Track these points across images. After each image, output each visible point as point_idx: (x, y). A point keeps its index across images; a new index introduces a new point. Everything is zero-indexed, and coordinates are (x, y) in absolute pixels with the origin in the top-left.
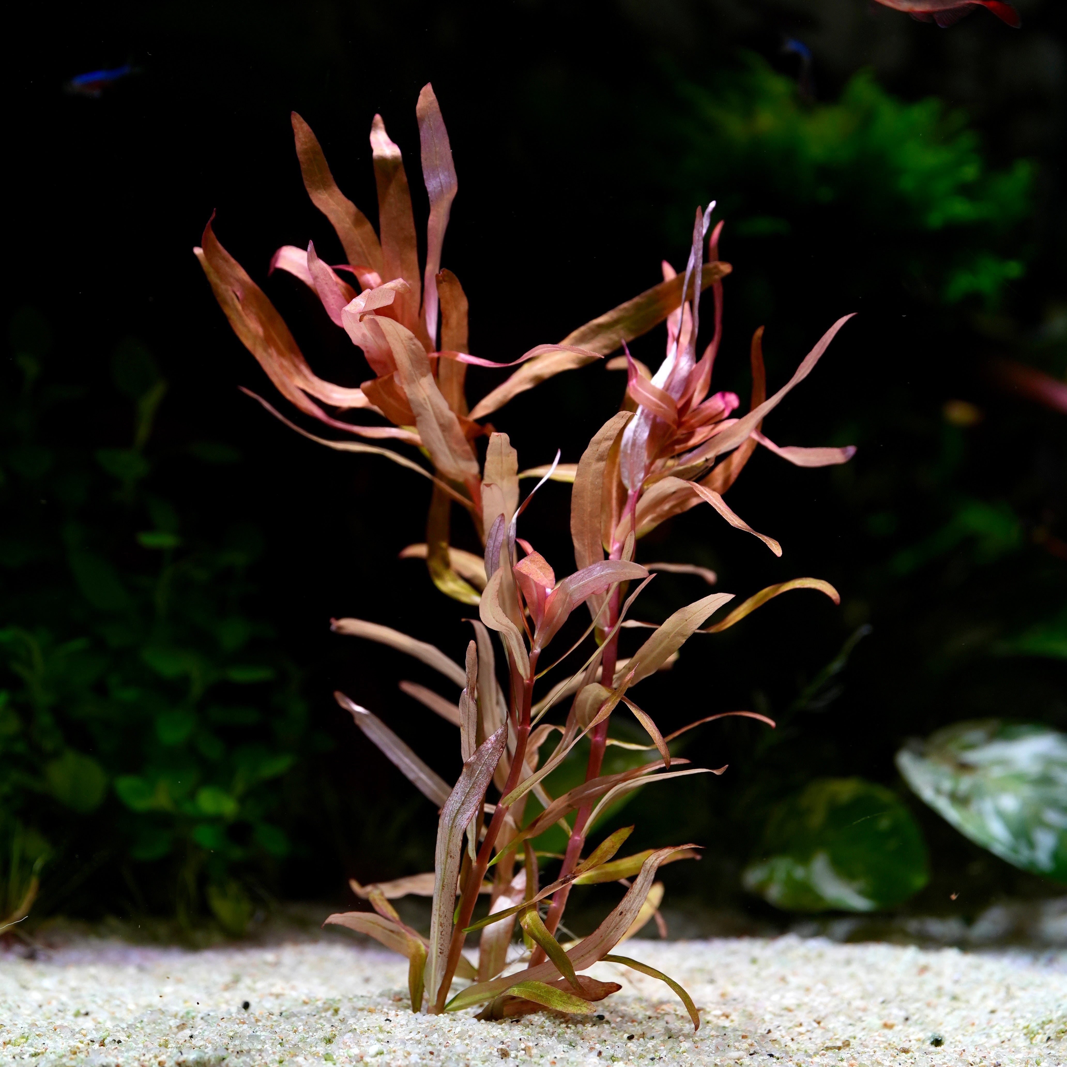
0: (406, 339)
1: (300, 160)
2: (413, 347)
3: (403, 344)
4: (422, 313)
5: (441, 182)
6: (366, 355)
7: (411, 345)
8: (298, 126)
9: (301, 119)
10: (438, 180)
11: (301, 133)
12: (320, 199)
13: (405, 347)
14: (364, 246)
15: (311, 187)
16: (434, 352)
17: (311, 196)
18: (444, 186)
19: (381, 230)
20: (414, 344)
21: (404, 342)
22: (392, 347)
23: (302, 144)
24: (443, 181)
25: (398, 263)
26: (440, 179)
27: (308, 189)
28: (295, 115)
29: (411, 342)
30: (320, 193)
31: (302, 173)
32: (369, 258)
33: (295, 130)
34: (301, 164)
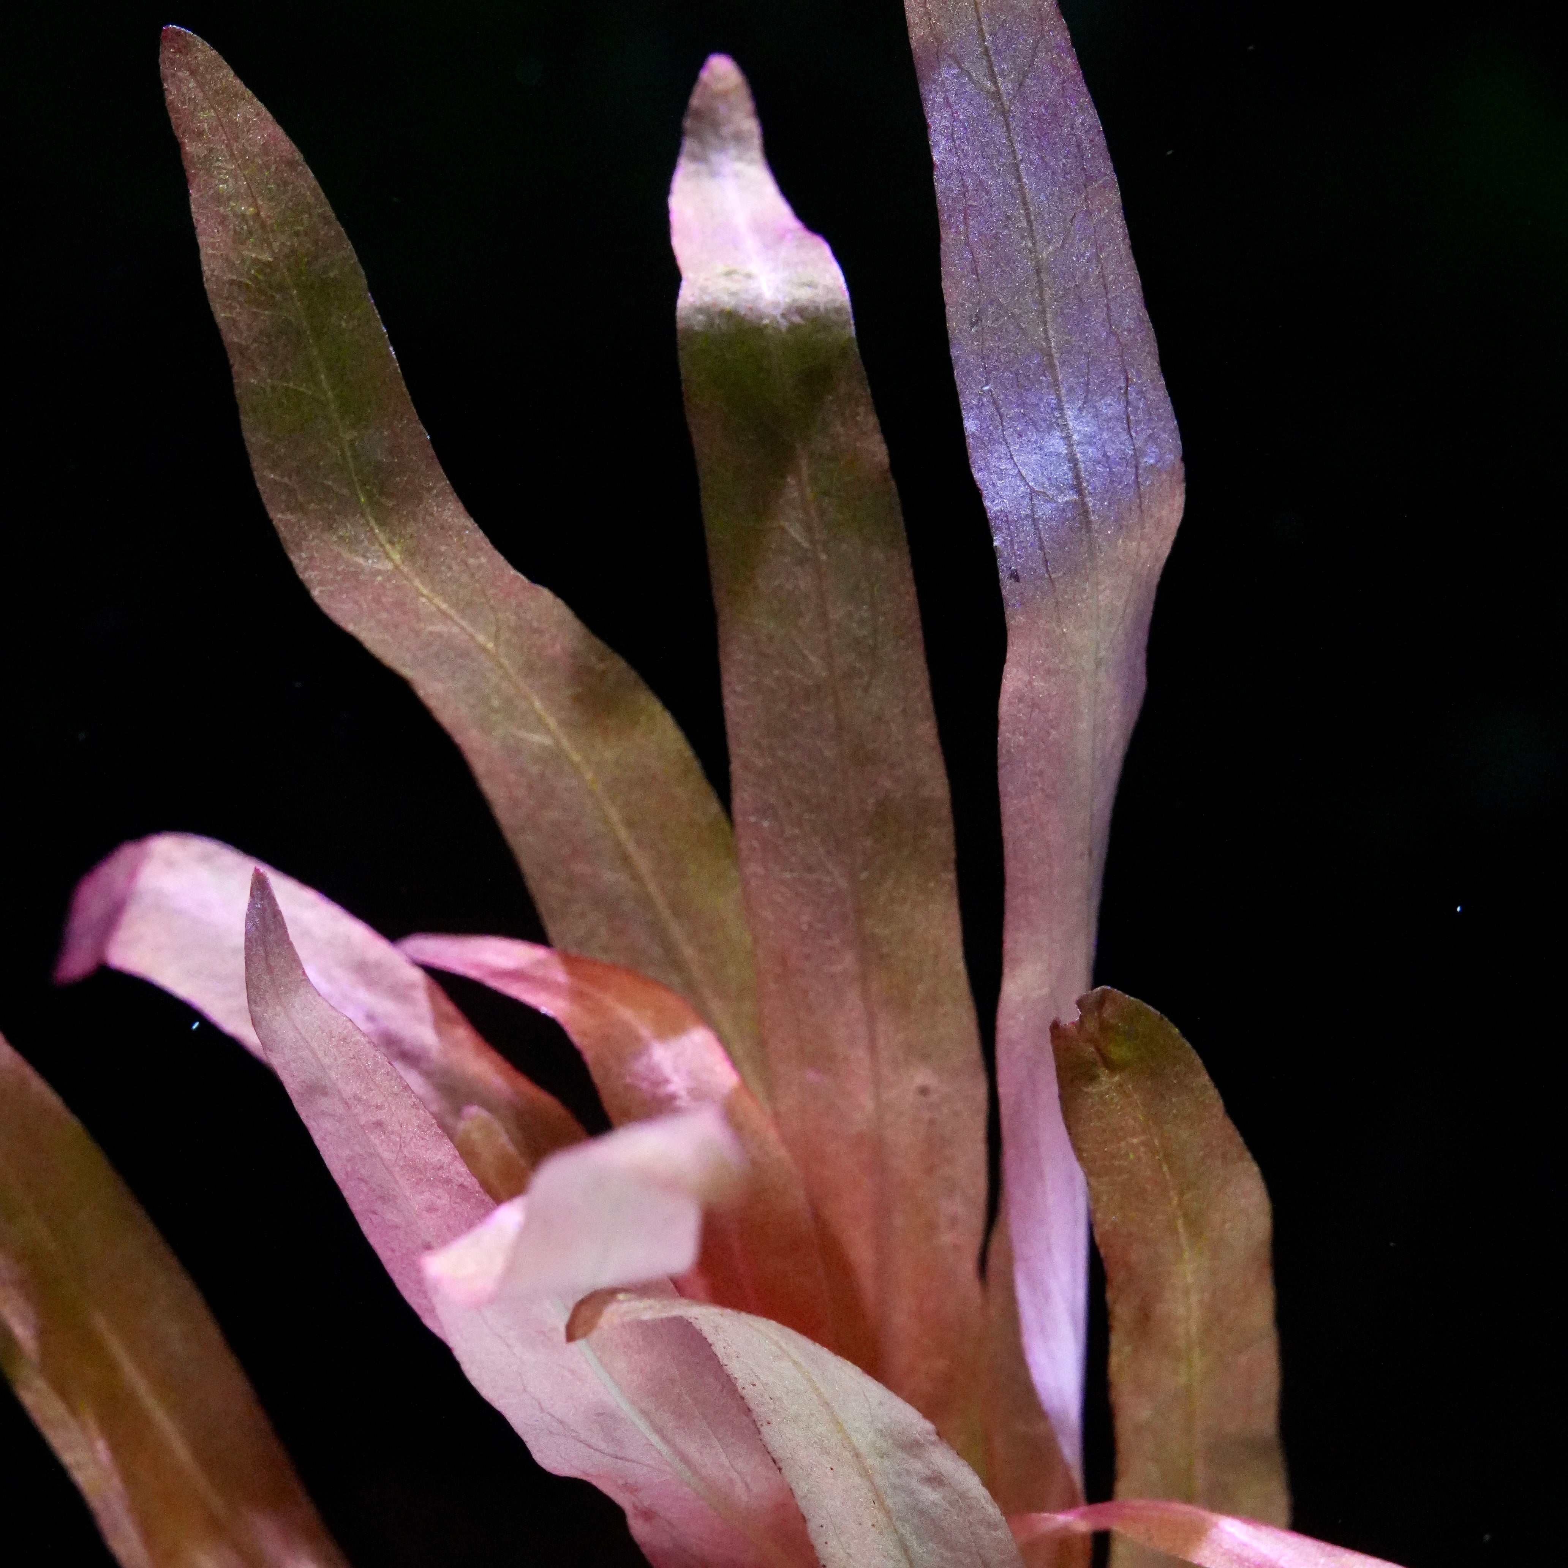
0: (884, 1445)
1: (231, 338)
2: (930, 1495)
3: (865, 1473)
4: (994, 1262)
5: (1072, 459)
6: (638, 1528)
7: (914, 1484)
8: (206, 118)
9: (227, 76)
10: (1055, 443)
11: (225, 165)
12: (354, 576)
13: (878, 1498)
14: (644, 864)
15: (299, 508)
16: (1069, 1505)
17: (297, 560)
18: (1092, 484)
19: (735, 767)
20: (936, 1480)
21: (871, 1461)
22: (801, 1488)
23: (239, 239)
24: (1086, 454)
25: (848, 961)
26: (1067, 438)
27: (279, 517)
28: (185, 49)
29: (917, 1465)
30: (352, 543)
31: (246, 420)
32: (677, 931)
33: (191, 148)
34: (237, 365)
